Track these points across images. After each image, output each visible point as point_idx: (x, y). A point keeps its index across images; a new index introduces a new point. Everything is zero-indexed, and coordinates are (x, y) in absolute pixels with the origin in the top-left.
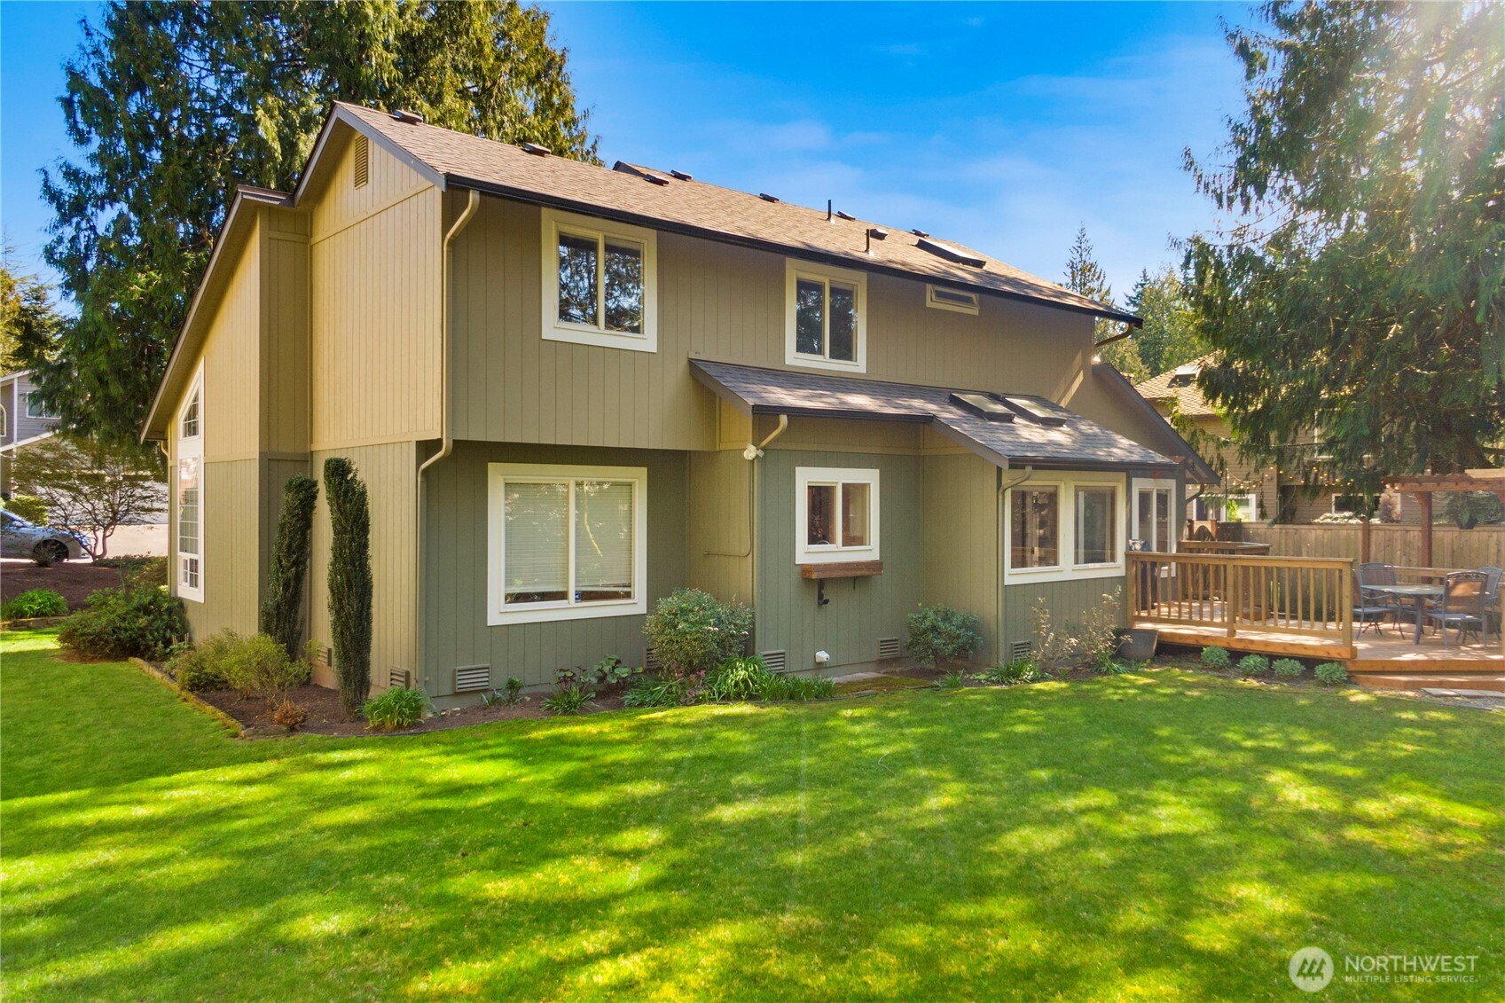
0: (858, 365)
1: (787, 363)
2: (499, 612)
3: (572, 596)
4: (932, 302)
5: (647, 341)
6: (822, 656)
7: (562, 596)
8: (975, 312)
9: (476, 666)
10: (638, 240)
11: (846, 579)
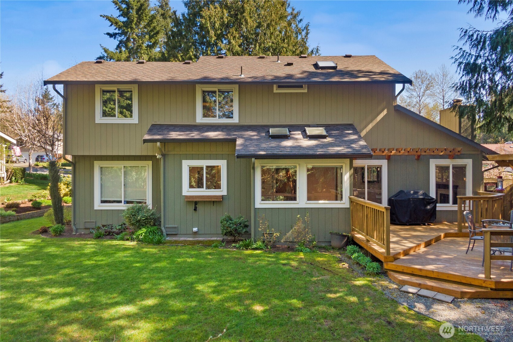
0: (235, 120)
1: (197, 122)
2: (98, 205)
3: (123, 202)
4: (276, 90)
5: (135, 120)
6: (195, 229)
7: (120, 202)
8: (306, 91)
9: (91, 221)
10: (130, 88)
11: (210, 202)
